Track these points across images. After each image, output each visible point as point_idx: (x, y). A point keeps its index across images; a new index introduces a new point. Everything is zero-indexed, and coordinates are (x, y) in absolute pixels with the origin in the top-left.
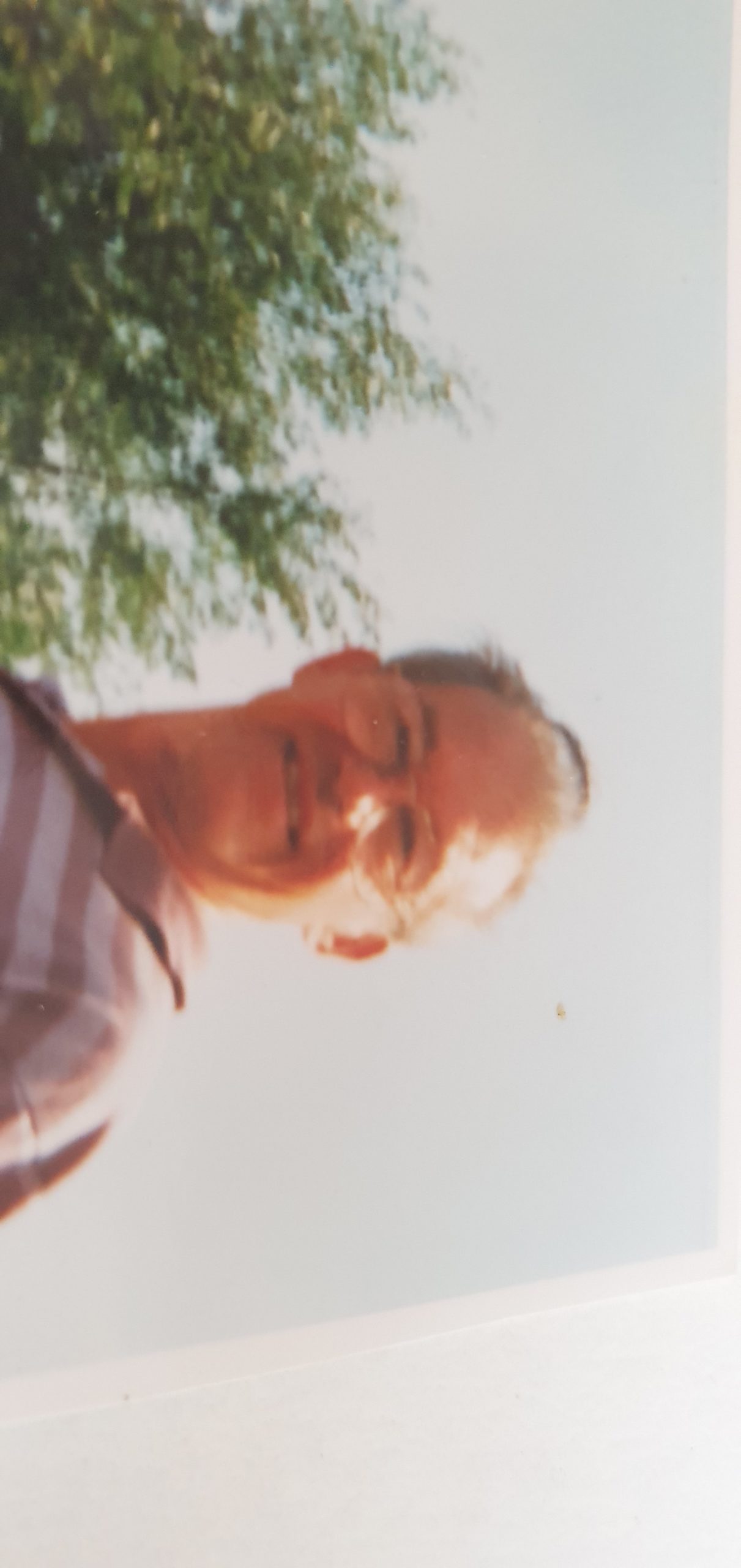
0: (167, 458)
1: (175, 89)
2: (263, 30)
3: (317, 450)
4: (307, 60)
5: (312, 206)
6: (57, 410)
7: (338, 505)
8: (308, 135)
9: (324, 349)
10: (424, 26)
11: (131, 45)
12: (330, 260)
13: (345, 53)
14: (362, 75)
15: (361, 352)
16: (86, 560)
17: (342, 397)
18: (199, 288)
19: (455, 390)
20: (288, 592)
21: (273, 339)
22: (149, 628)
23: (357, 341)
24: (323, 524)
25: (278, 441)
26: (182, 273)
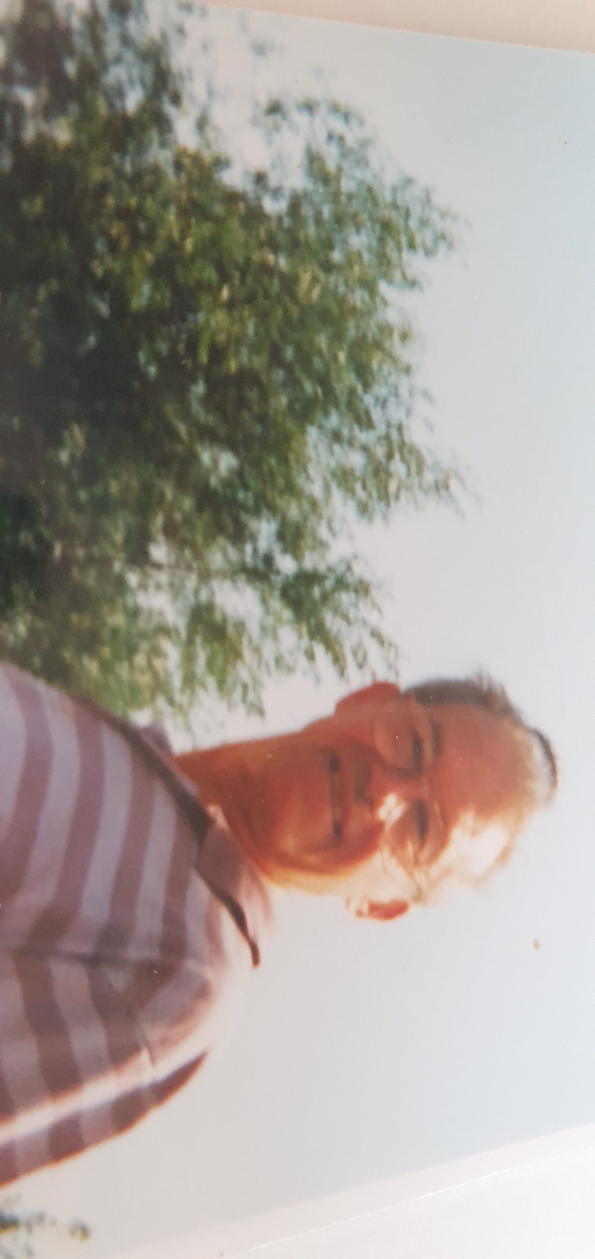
0: (242, 551)
1: (241, 260)
2: (307, 211)
3: (351, 538)
4: (341, 230)
5: (345, 347)
6: (159, 521)
7: (368, 576)
8: (342, 289)
9: (356, 460)
10: (427, 200)
11: (207, 229)
12: (360, 389)
13: (368, 224)
14: (382, 240)
15: (383, 460)
16: (183, 633)
17: (370, 496)
18: (262, 418)
19: (453, 484)
20: (331, 644)
21: (318, 455)
22: (230, 680)
23: (380, 452)
24: (356, 591)
25: (323, 533)
26: (250, 409)
